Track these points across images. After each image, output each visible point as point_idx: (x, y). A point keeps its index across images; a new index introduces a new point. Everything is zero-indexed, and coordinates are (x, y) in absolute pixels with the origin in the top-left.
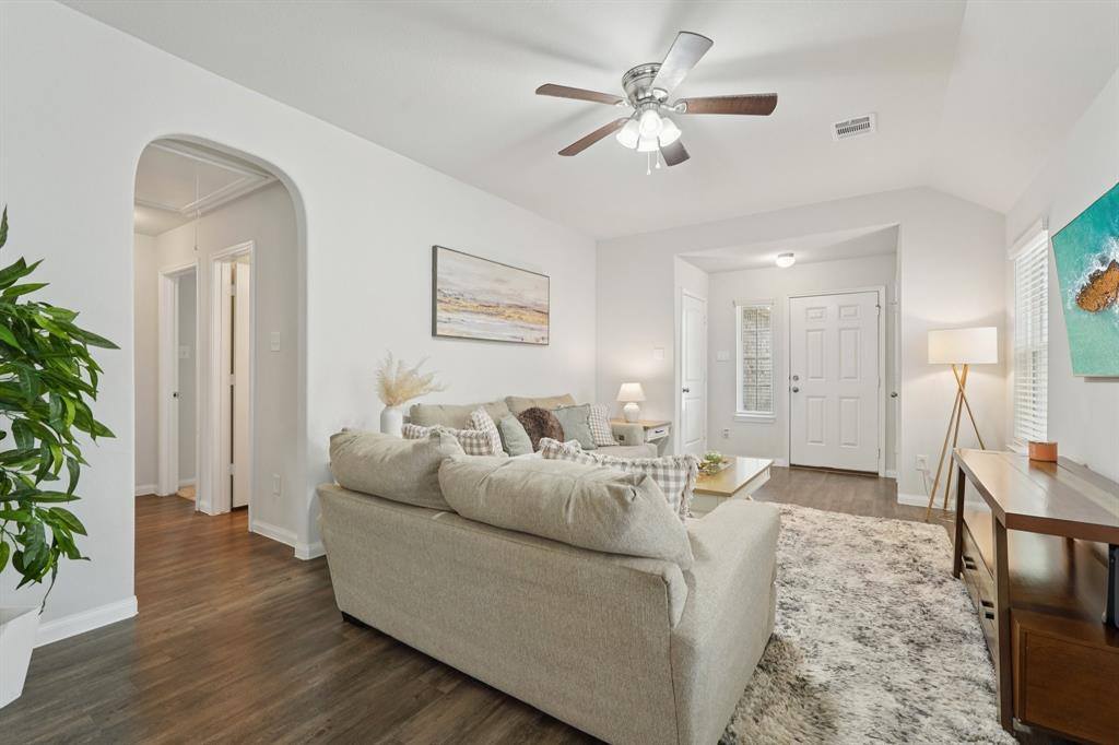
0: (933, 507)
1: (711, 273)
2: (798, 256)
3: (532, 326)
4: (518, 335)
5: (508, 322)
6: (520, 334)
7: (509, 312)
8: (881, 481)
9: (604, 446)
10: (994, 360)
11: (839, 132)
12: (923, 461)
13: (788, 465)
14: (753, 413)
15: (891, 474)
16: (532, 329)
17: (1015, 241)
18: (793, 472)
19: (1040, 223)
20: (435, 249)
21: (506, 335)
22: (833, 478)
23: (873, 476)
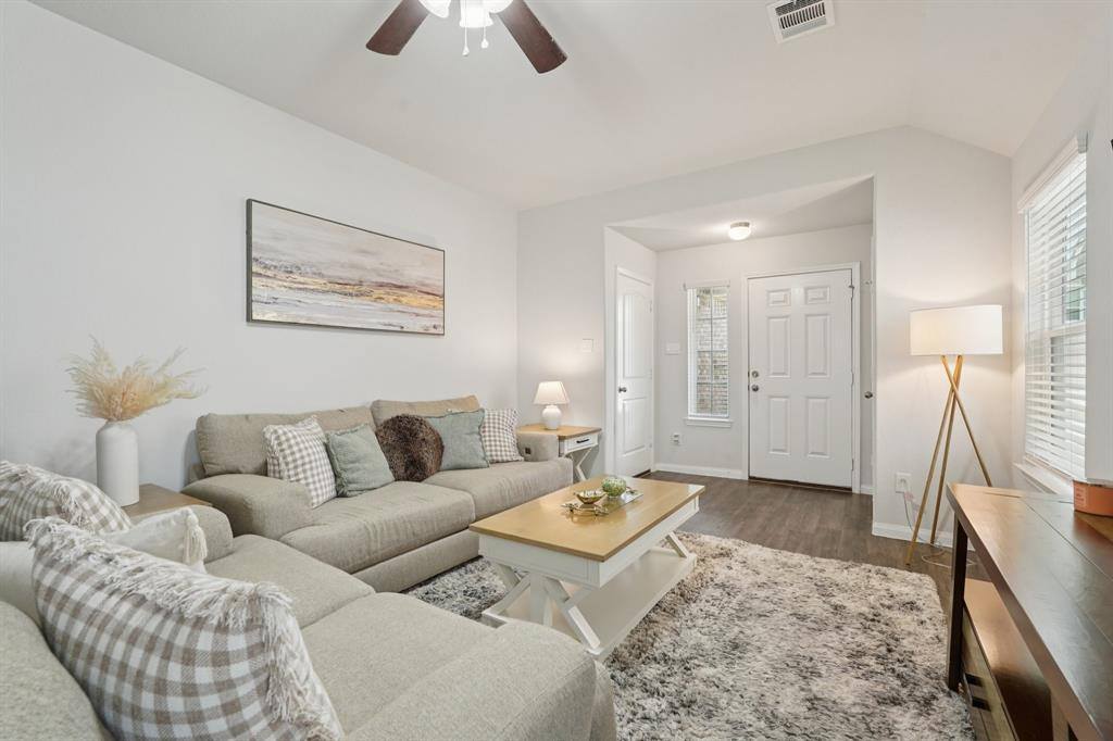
0: (918, 541)
1: (660, 251)
2: (755, 226)
3: (416, 311)
4: (394, 322)
5: (378, 305)
6: (397, 320)
7: (378, 292)
8: (855, 500)
9: (503, 462)
10: (998, 349)
11: (784, 24)
12: (903, 481)
13: (747, 478)
14: (706, 417)
15: (866, 490)
16: (417, 315)
17: (1026, 189)
18: (751, 487)
19: (1075, 143)
20: (249, 203)
21: (373, 323)
22: (797, 494)
23: (845, 492)
